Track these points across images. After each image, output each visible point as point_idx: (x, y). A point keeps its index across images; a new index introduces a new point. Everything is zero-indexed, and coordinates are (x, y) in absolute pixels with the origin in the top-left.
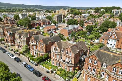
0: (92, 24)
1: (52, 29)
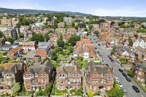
0: (58, 37)
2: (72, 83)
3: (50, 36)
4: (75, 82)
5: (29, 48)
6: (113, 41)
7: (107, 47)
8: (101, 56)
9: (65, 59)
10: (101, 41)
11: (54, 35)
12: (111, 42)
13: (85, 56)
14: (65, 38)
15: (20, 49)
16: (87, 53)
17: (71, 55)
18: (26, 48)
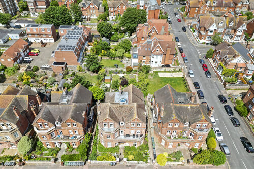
0: (98, 9)
1: (21, 50)
2: (128, 135)
3: (83, 7)
4: (134, 135)
5: (42, 39)
6: (214, 24)
7: (200, 36)
8: (187, 60)
9: (114, 69)
10: (189, 18)
11: (91, 6)
12: (210, 26)
13: (154, 62)
14: (114, 11)
15: (24, 46)
16: (159, 56)
17: (127, 59)
18: (36, 39)
